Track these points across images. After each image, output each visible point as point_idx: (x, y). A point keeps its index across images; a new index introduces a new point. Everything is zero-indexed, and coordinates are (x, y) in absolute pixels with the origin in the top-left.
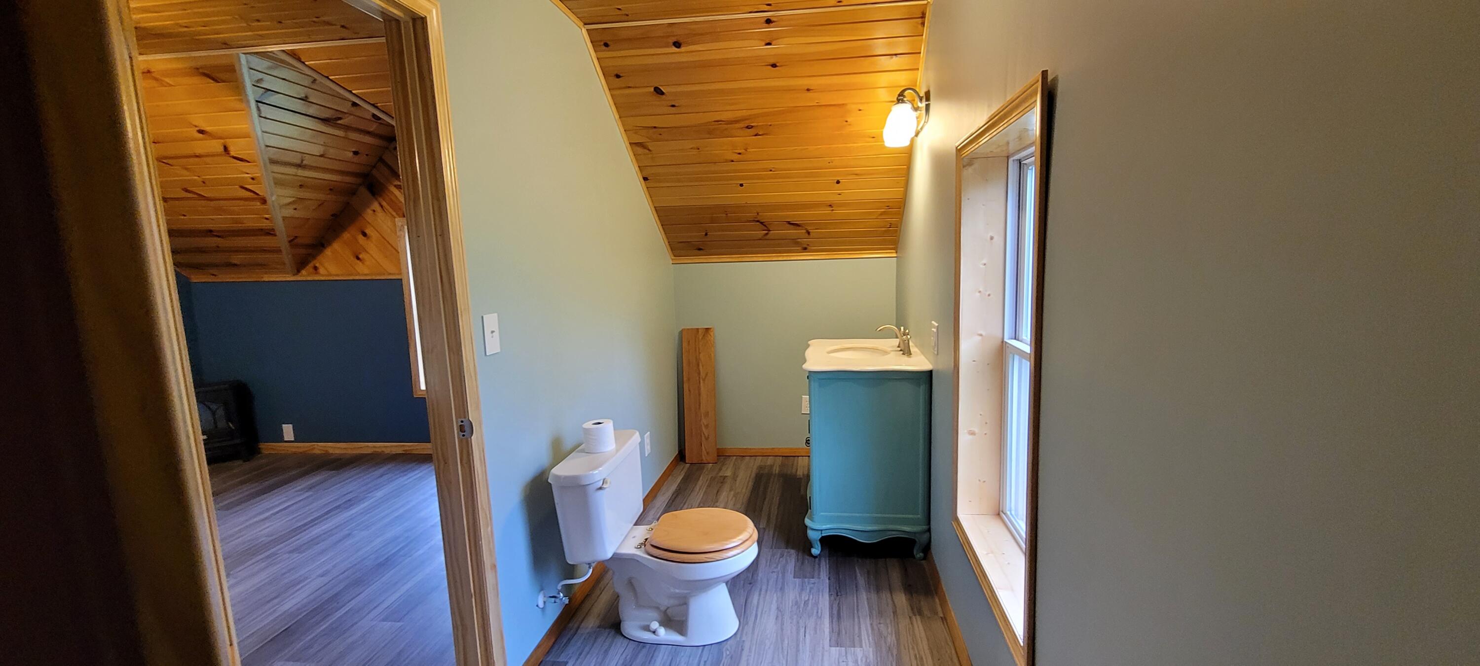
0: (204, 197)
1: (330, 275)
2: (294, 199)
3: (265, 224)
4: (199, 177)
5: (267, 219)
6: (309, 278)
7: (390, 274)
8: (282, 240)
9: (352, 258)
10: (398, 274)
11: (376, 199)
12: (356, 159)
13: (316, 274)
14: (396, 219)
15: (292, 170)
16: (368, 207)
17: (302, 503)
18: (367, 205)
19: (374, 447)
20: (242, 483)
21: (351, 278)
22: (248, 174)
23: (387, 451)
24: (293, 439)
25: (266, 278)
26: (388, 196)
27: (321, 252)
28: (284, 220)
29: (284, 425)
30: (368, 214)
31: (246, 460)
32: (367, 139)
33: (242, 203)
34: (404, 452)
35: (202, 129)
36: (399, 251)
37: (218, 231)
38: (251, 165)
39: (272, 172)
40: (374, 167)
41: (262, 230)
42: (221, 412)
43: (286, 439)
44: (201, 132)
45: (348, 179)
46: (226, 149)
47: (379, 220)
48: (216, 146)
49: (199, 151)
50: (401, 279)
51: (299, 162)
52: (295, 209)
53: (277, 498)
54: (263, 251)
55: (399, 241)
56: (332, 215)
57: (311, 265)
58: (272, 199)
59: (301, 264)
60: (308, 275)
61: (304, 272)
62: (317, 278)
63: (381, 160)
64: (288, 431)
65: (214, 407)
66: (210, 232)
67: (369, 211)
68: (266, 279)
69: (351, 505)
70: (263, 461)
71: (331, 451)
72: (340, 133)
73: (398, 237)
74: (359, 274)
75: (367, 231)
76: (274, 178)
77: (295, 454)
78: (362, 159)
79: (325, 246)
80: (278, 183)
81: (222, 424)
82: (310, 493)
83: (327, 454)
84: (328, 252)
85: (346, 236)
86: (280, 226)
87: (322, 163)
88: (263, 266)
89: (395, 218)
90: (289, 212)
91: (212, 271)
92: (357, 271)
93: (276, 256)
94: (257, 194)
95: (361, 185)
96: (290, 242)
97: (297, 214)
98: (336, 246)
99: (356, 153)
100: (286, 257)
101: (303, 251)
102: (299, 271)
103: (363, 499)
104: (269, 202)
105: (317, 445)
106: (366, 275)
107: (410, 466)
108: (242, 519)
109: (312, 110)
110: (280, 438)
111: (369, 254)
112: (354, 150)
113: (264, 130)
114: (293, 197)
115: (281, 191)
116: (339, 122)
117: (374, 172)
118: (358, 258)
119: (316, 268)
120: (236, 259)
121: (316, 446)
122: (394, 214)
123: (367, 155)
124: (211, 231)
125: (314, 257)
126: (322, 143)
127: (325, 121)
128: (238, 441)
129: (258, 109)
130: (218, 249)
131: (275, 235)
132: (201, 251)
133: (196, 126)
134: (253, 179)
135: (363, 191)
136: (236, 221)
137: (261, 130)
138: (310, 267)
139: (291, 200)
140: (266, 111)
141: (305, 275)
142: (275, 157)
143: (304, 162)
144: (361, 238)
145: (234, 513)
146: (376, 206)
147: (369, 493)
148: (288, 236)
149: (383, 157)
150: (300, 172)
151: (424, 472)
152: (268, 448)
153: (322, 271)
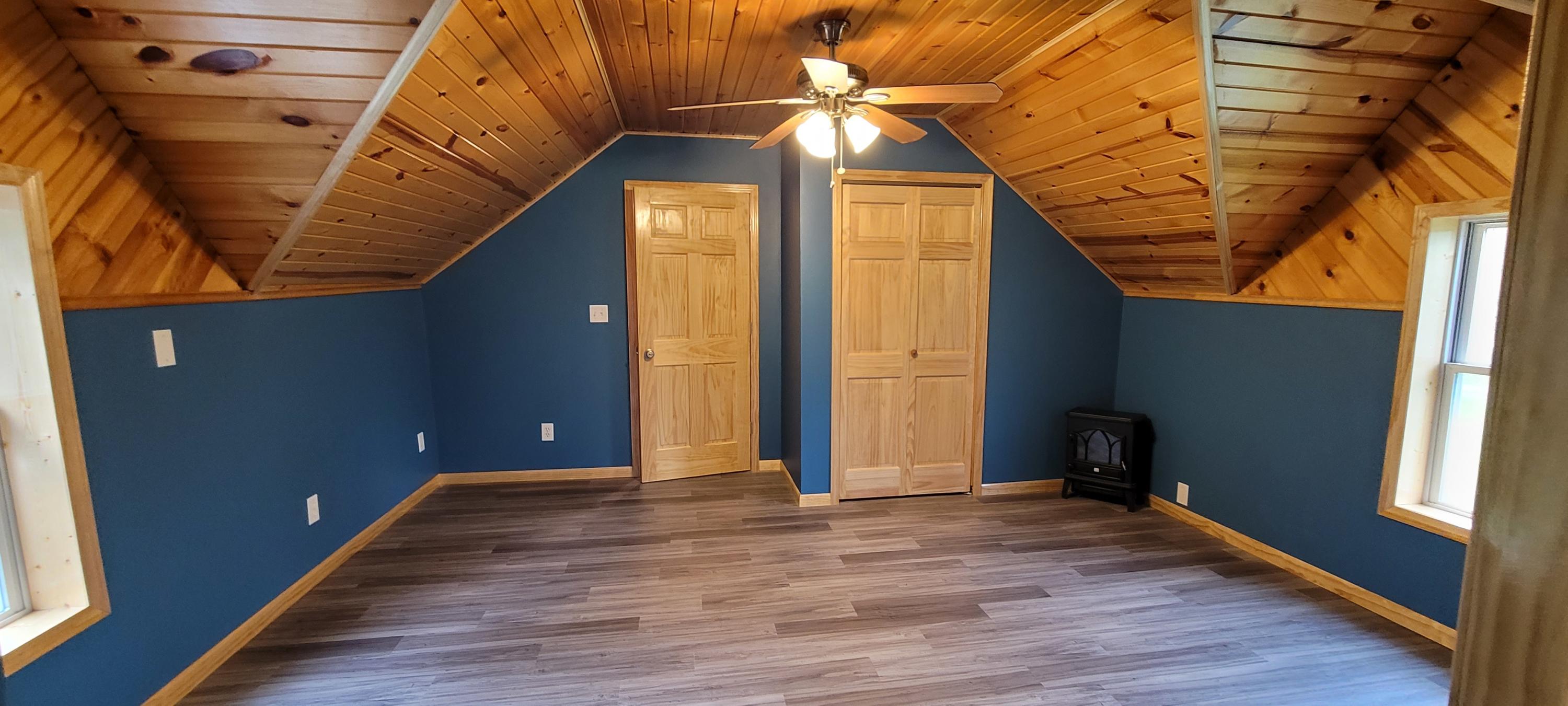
0: (1142, 194)
1: (1282, 297)
2: (1247, 186)
3: (1204, 225)
4: (1138, 168)
5: (1207, 217)
6: (1250, 300)
7: (1380, 301)
8: (1221, 248)
9: (1319, 273)
10: (1398, 303)
11: (1386, 176)
12: (1363, 111)
13: (1261, 294)
14: (1416, 207)
15: (1251, 142)
16: (1367, 190)
17: (1162, 611)
18: (1363, 187)
19: (1290, 562)
20: (1115, 542)
21: (1311, 304)
22: (1191, 155)
23: (1309, 577)
24: (1186, 505)
25: (1199, 296)
26: (1410, 168)
27: (1274, 263)
28: (1228, 218)
29: (1179, 484)
30: (1364, 204)
31: (1131, 510)
32: (1393, 70)
33: (1180, 197)
34: (1336, 592)
35: (1145, 101)
36: (1410, 263)
37: (1153, 237)
38: (1197, 141)
39: (1222, 148)
40: (1394, 120)
41: (1200, 233)
42: (1117, 448)
43: (1178, 501)
44: (1144, 106)
45: (1341, 148)
46: (1168, 122)
47: (1381, 210)
48: (1158, 121)
49: (1140, 134)
50: (1402, 312)
51: (1264, 127)
52: (1248, 201)
53: (1139, 586)
54: (1198, 260)
55: (1414, 245)
56: (1302, 209)
57: (1258, 281)
58: (1216, 189)
59: (1243, 280)
60: (1250, 296)
61: (1245, 291)
62: (1261, 300)
63: (1412, 105)
64: (1183, 491)
65: (1113, 439)
66: (1144, 239)
67: (1367, 197)
68: (1198, 298)
69: (1225, 657)
70: (1147, 519)
71: (1228, 540)
72: (1342, 67)
73: (1415, 238)
74: (1325, 298)
75: (1355, 231)
76: (1223, 157)
77: (1184, 523)
78: (1376, 108)
79: (1283, 254)
80: (1228, 164)
81: (1116, 460)
82: (1176, 600)
83: (1221, 542)
84: (1285, 263)
85: (1319, 238)
86: (1223, 228)
87: (1305, 125)
88: (1195, 280)
89: (1414, 204)
90: (1237, 206)
91: (1144, 285)
92: (1324, 295)
93: (1209, 268)
94: (1200, 183)
95: (1362, 155)
96: (1232, 249)
97: (1250, 209)
98: (1299, 254)
99: (1364, 100)
100: (1225, 271)
101: (1249, 262)
102: (1239, 290)
103: (1244, 655)
104: (1212, 193)
105: (1213, 524)
106: (1337, 300)
107: (1343, 626)
108: (1092, 598)
109: (1301, 34)
110: (1172, 497)
111: (1351, 267)
112: (1361, 95)
113: (1219, 83)
114: (1249, 184)
115: (1231, 176)
116: (1345, 47)
117: (1394, 131)
118: (1329, 274)
119: (1262, 286)
120: (1169, 270)
121: (1211, 526)
122: (1414, 197)
123: (1385, 100)
124: (1146, 237)
125: (1263, 270)
126: (1308, 91)
127: (1321, 49)
128: (1127, 486)
129: (1215, 49)
130: (1151, 259)
131: (1215, 240)
132: (1136, 261)
133: (1139, 99)
134: (1196, 161)
135: (1366, 165)
136: (1172, 223)
137: (1215, 83)
138: (1254, 286)
139: (1244, 187)
140: (1228, 50)
141: (1247, 296)
142: (1229, 124)
143: (1272, 127)
144: (1342, 240)
145: (1088, 583)
146: (1382, 187)
147: (1259, 648)
148: (1231, 241)
149: (1417, 100)
150: (1265, 143)
151: (1367, 654)
152: (1157, 502)
153: (1270, 290)
